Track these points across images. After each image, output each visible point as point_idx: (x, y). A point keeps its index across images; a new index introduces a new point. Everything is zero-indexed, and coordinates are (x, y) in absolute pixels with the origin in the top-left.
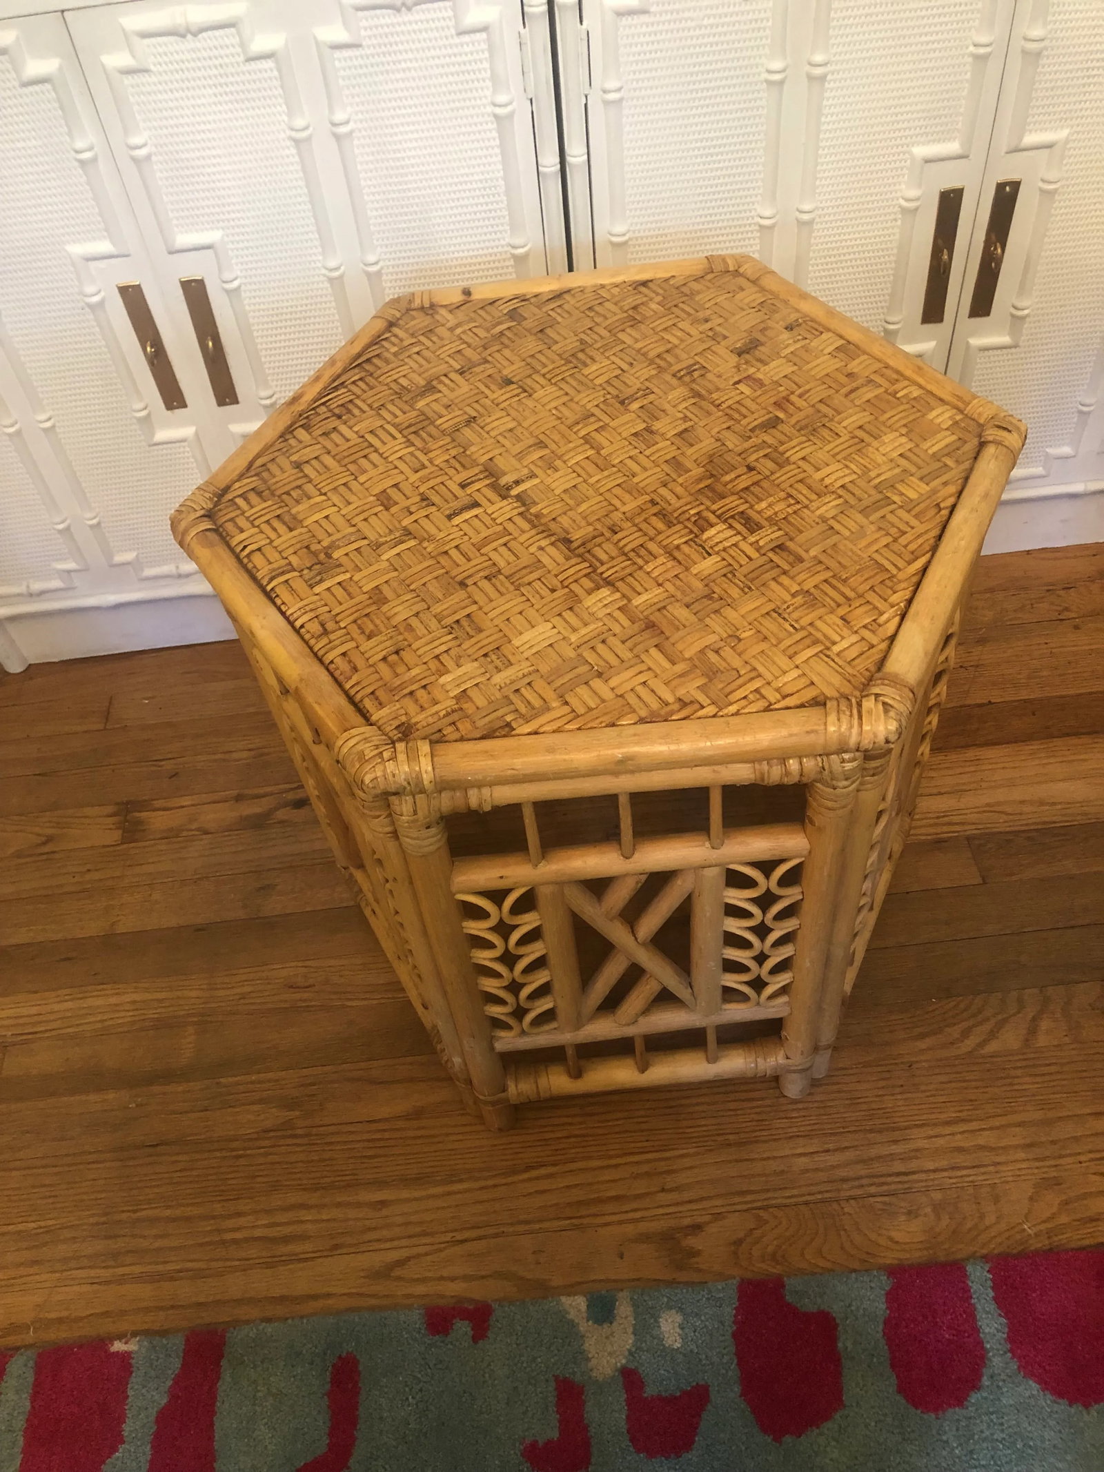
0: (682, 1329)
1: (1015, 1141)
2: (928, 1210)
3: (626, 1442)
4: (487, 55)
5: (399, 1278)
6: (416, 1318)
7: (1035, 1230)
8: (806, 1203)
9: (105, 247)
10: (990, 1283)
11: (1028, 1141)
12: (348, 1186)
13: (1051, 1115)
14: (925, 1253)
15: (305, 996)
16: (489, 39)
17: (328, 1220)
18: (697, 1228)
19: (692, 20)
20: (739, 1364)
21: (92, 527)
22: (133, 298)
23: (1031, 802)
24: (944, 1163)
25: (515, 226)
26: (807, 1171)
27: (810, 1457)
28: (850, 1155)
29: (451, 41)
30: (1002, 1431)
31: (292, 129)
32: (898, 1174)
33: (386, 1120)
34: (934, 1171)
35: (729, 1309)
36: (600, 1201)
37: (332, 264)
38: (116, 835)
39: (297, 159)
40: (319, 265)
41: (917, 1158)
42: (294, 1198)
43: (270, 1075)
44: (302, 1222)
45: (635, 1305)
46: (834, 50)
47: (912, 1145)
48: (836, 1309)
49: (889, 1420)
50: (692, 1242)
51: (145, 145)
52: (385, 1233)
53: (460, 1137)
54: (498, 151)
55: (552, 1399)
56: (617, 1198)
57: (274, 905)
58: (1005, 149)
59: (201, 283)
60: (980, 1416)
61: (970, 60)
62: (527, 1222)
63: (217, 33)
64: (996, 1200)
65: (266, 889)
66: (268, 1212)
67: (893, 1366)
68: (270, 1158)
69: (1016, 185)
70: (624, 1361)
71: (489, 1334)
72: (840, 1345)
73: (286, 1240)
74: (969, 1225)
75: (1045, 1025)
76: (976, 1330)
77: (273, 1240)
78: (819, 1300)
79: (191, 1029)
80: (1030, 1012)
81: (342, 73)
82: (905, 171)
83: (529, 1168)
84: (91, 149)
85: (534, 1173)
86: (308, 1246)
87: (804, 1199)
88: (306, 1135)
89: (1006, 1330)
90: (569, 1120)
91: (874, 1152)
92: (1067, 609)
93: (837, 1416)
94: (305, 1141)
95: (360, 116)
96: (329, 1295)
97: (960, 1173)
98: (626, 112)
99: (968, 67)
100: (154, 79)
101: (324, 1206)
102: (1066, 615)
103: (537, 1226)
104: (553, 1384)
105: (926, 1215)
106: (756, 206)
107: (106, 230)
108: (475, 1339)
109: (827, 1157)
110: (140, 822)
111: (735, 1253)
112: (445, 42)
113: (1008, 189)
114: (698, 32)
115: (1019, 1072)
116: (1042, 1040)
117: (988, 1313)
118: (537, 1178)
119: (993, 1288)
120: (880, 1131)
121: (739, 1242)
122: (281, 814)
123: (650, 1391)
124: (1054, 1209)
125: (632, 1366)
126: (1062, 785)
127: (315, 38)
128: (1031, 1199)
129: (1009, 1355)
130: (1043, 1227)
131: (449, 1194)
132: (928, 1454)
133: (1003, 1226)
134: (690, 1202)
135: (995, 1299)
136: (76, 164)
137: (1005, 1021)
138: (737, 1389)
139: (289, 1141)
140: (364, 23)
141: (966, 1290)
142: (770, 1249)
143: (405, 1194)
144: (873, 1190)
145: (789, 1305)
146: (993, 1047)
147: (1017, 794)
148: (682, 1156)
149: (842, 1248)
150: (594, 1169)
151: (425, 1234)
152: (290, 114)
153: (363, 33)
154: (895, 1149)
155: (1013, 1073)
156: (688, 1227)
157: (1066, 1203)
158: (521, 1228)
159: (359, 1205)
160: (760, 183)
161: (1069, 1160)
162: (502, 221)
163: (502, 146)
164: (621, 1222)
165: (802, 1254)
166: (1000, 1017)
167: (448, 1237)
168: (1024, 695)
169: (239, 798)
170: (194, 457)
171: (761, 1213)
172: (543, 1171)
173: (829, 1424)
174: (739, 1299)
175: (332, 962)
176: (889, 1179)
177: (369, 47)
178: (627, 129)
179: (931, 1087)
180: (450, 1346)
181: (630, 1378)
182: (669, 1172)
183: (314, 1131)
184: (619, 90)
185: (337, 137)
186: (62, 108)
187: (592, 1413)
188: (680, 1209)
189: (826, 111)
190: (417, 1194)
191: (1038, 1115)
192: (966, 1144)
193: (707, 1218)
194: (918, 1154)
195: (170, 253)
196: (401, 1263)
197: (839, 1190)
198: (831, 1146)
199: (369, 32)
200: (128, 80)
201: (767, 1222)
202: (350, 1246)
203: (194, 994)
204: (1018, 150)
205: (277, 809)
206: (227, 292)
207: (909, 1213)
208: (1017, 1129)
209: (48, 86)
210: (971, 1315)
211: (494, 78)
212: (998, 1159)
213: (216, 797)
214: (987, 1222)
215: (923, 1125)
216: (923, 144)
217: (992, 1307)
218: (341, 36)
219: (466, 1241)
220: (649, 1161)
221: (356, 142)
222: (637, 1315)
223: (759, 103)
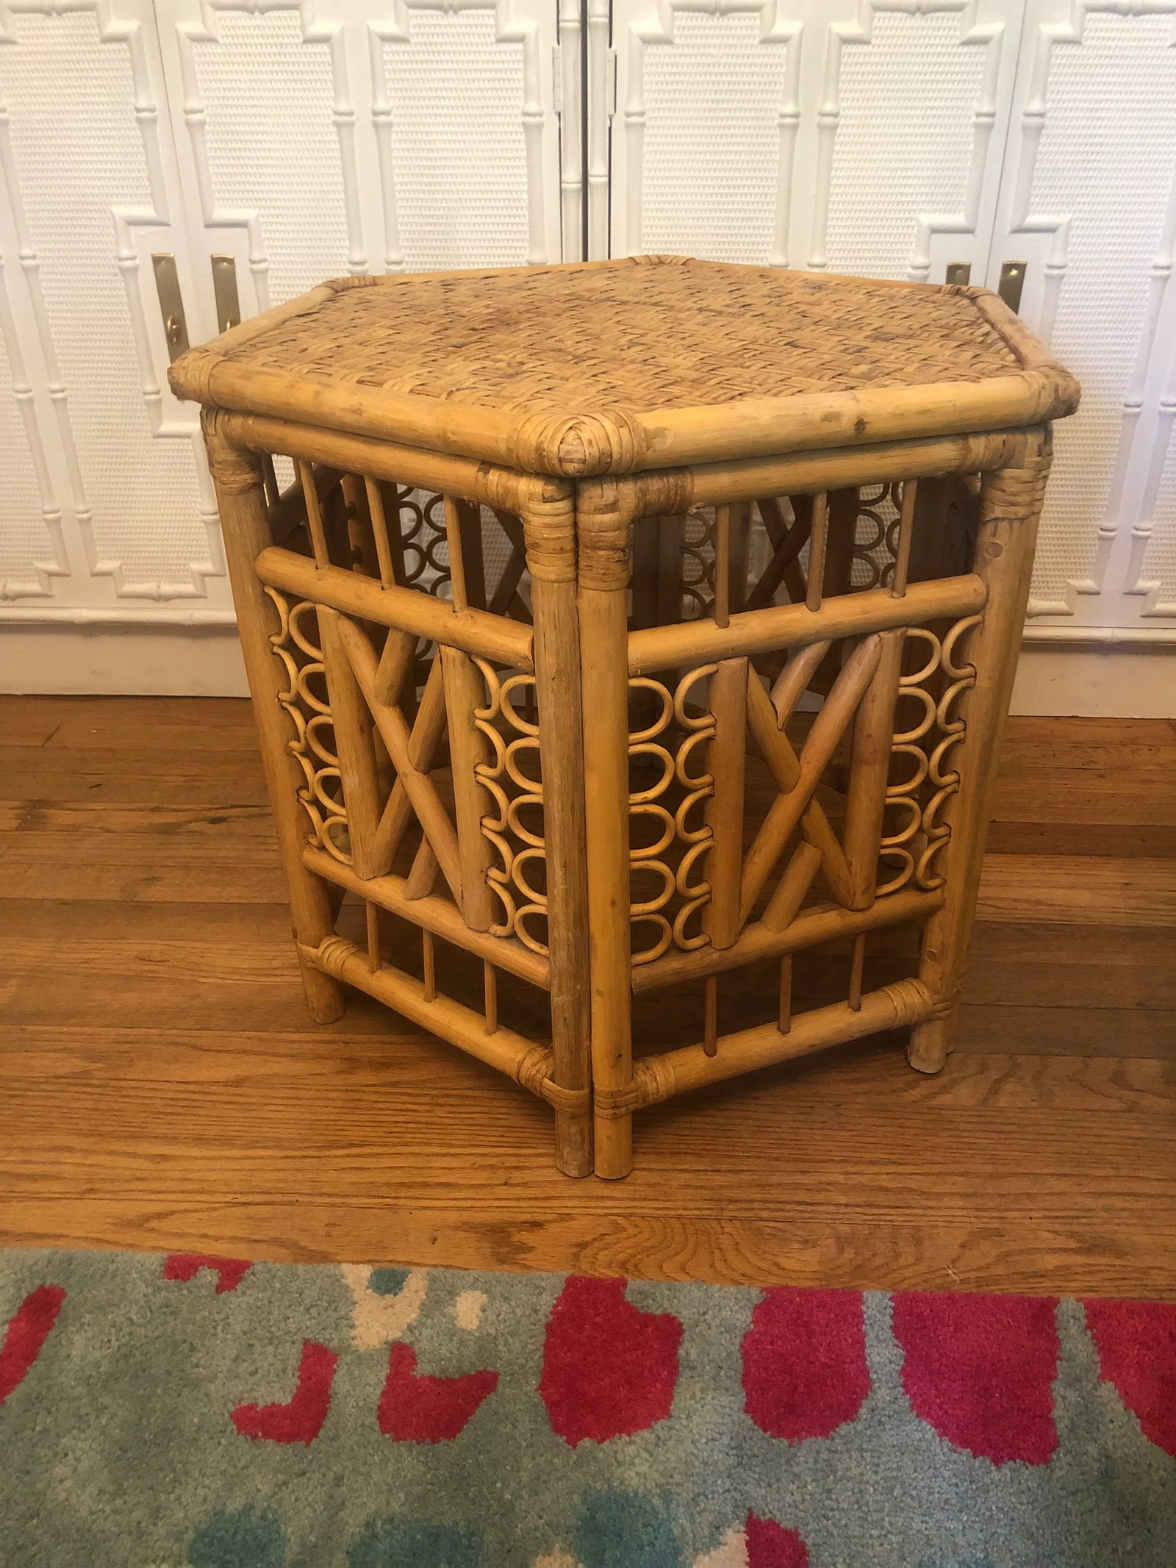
0: (484, 1311)
1: (955, 1189)
2: (831, 1241)
3: (372, 1419)
4: (521, 65)
5: (153, 1230)
6: (155, 1260)
7: (962, 1276)
8: (679, 1217)
9: (148, 212)
10: (890, 1311)
11: (971, 1190)
12: (131, 1137)
13: (1001, 1169)
14: (817, 1283)
15: (155, 968)
16: (525, 51)
17: (92, 1166)
18: (537, 1225)
19: (712, 56)
20: (545, 1356)
21: (80, 521)
22: (165, 269)
23: (1027, 901)
24: (861, 1200)
25: (535, 242)
26: (688, 1186)
27: (610, 1465)
28: (746, 1177)
29: (490, 48)
30: (876, 1472)
31: (336, 113)
32: (800, 1203)
33: (201, 1083)
34: (846, 1206)
35: (548, 1298)
36: (426, 1185)
37: (357, 257)
38: (15, 823)
39: (337, 146)
40: (344, 259)
41: (828, 1191)
42: (59, 1140)
43: (84, 1029)
44: (59, 1163)
45: (432, 1280)
46: (844, 104)
47: (824, 1179)
48: (685, 1316)
49: (726, 1440)
50: (525, 1237)
51: (201, 111)
52: (155, 1186)
53: (280, 1108)
54: (524, 163)
55: (294, 1362)
56: (447, 1185)
57: (153, 894)
58: (1008, 230)
59: (231, 261)
60: (848, 1451)
61: (973, 131)
62: (330, 1195)
63: (281, 13)
64: (919, 1242)
65: (150, 880)
66: (23, 1149)
67: (745, 1382)
68: (51, 1102)
69: (1022, 268)
70: (398, 1335)
71: (240, 1287)
72: (681, 1352)
73: (33, 1178)
74: (878, 1262)
75: (1009, 1087)
76: (862, 1357)
77: (18, 1177)
78: (666, 1304)
79: (14, 981)
80: (993, 1075)
81: (388, 66)
82: (912, 239)
83: (351, 1145)
84: (152, 110)
85: (354, 1151)
86: (57, 1187)
87: (678, 1212)
88: (100, 1086)
89: (902, 1362)
90: (415, 1107)
91: (774, 1179)
92: (1092, 762)
93: (658, 1425)
94: (99, 1090)
95: (401, 111)
96: (60, 1236)
97: (875, 1211)
98: (647, 140)
99: (971, 138)
100: (220, 50)
101: (94, 1152)
102: (1093, 766)
103: (341, 1200)
104: (299, 1347)
105: (826, 1246)
106: (768, 254)
107: (151, 195)
108: (220, 1289)
109: (717, 1177)
110: (44, 816)
111: (576, 1256)
112: (485, 48)
113: (1014, 272)
114: (716, 69)
115: (969, 1127)
116: (1002, 1101)
117: (880, 1341)
118: (358, 1156)
119: (892, 1317)
120: (788, 1161)
121: (583, 1246)
122: (192, 826)
123: (424, 1368)
124: (991, 1260)
125: (407, 1341)
126: (1061, 892)
127: (368, 29)
128: (963, 1246)
129: (902, 1390)
130: (973, 1275)
131: (246, 1158)
132: (770, 1485)
133: (922, 1268)
134: (536, 1199)
135: (894, 1328)
136: (135, 125)
137: (964, 1078)
138: (534, 1382)
139: (77, 1089)
140: (414, 21)
141: (859, 1315)
142: (621, 1257)
143: (195, 1152)
144: (765, 1214)
145: (627, 1305)
146: (945, 1099)
147: (1011, 893)
148: (539, 1155)
149: (712, 1266)
150: (428, 1155)
151: (202, 1192)
152: (336, 99)
153: (412, 30)
154: (799, 1179)
155: (963, 1126)
156: (525, 1222)
157: (1008, 1254)
158: (319, 1200)
159: (135, 1155)
160: (771, 231)
161: (1016, 1214)
162: (522, 236)
163: (528, 158)
164: (442, 1209)
165: (661, 1267)
166: (956, 1075)
167: (229, 1198)
168: (1035, 819)
169: (153, 810)
170: (196, 457)
171: (620, 1220)
172: (367, 1150)
173: (645, 1433)
174: (565, 1290)
175: (197, 945)
176: (789, 1207)
177: (416, 44)
178: (647, 157)
179: (858, 1127)
180: (185, 1292)
181: (401, 1354)
182: (517, 1168)
183: (113, 1083)
184: (642, 114)
185: (375, 125)
186: (133, 68)
187: (341, 1383)
188: (522, 1204)
189: (836, 165)
190: (206, 1153)
191: (989, 1168)
192: (891, 1185)
193: (550, 1217)
194: (830, 1188)
195: (207, 226)
196: (160, 1216)
197: (722, 1209)
198: (724, 1167)
199: (417, 30)
200: (197, 48)
201: (625, 1229)
202: (109, 1192)
203: (33, 953)
204: (1019, 230)
205: (190, 822)
206: (253, 272)
207: (807, 1241)
208: (959, 1179)
209: (125, 46)
210: (859, 1342)
211: (526, 89)
212: (931, 1203)
213: (131, 806)
214: (902, 1261)
215: (841, 1161)
216: (930, 212)
217: (889, 1334)
218: (391, 28)
219: (249, 1204)
220: (497, 1155)
221: (394, 136)
222: (430, 1289)
223: (771, 148)
